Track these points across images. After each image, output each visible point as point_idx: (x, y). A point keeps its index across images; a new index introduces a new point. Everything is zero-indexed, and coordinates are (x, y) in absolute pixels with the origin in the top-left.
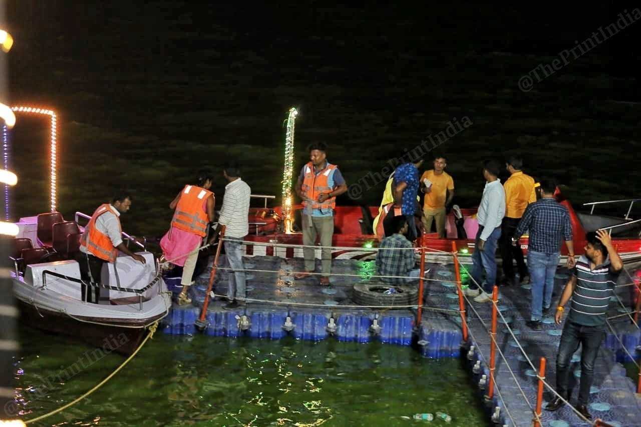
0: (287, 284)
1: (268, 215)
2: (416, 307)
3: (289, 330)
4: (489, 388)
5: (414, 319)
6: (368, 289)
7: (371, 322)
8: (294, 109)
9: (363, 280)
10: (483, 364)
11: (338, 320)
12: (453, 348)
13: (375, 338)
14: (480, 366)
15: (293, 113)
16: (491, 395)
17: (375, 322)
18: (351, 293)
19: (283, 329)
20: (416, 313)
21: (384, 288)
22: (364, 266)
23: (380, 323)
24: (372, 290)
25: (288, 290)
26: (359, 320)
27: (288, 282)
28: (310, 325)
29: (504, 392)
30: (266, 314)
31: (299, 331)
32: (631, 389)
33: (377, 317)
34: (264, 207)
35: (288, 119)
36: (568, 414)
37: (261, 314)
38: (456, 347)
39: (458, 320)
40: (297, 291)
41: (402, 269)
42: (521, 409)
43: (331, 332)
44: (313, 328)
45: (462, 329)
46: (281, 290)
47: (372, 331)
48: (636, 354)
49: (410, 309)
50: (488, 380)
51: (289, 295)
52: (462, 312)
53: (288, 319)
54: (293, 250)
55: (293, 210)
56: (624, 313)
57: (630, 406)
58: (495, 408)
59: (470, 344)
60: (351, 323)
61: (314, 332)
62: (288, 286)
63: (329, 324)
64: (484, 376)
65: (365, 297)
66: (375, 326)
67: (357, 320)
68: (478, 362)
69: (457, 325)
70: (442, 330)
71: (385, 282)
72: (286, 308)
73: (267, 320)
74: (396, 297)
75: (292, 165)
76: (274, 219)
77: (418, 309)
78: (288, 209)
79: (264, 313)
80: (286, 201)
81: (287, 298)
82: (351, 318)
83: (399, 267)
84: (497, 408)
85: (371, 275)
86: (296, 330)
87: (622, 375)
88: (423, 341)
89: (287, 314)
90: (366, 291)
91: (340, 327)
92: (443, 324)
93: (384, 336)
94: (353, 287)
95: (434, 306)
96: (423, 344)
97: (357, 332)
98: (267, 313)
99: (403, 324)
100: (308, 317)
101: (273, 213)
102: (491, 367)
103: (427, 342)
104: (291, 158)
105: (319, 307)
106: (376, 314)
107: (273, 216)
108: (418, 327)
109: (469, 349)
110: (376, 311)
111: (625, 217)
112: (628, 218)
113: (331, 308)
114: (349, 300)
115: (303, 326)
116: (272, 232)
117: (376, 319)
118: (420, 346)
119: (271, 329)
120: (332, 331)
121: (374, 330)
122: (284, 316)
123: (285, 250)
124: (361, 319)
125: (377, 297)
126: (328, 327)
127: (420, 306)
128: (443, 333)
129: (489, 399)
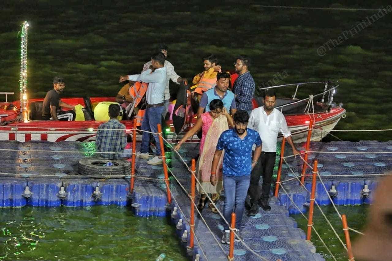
0: (24, 161)
1: (9, 108)
2: (129, 176)
3: (27, 197)
4: (190, 240)
5: (128, 187)
6: (90, 163)
7: (94, 189)
8: (26, 22)
9: (86, 157)
10: (185, 222)
11: (67, 188)
12: (160, 209)
13: (97, 202)
14: (182, 224)
15: (26, 25)
16: (192, 245)
17: (97, 189)
18: (77, 166)
19: (23, 196)
20: (130, 181)
21: (103, 162)
22: (86, 146)
23: (101, 190)
24: (94, 164)
25: (25, 165)
26: (84, 188)
27: (26, 160)
28: (45, 193)
29: (203, 243)
30: (8, 185)
31: (35, 198)
32: (302, 237)
33: (98, 185)
34: (5, 102)
35: (21, 30)
36: (254, 257)
37: (5, 185)
38: (163, 208)
39: (164, 186)
40: (33, 166)
41: (118, 147)
42: (216, 255)
43: (61, 198)
44: (47, 195)
45: (166, 194)
46: (20, 166)
47: (94, 196)
48: (304, 209)
49: (124, 178)
50: (189, 234)
51: (27, 169)
52: (166, 180)
53: (27, 188)
54: (30, 136)
55: (29, 104)
56: (293, 177)
57: (301, 250)
58: (195, 255)
59: (174, 206)
60: (77, 190)
61: (48, 198)
62: (26, 163)
63: (60, 192)
64: (186, 231)
65: (88, 169)
66: (97, 192)
67: (82, 187)
68: (181, 220)
69: (163, 191)
70: (151, 195)
71: (104, 157)
72: (24, 179)
73: (10, 189)
74: (113, 169)
75: (26, 67)
76: (14, 111)
77: (131, 178)
78: (25, 102)
79: (7, 184)
80: (23, 96)
81: (25, 171)
82: (78, 186)
83: (116, 145)
84: (197, 255)
85: (92, 153)
86: (34, 197)
87: (295, 227)
88: (135, 204)
89: (25, 184)
90: (89, 164)
91: (69, 193)
92: (151, 190)
93: (105, 200)
94: (78, 161)
95: (143, 175)
96: (136, 206)
97: (83, 197)
98: (10, 183)
99: (119, 191)
100: (43, 186)
101: (13, 106)
102: (191, 224)
103: (139, 205)
104: (25, 62)
105: (52, 178)
106: (97, 182)
107: (13, 109)
108: (132, 193)
109: (173, 210)
110: (98, 180)
111: (292, 98)
112: (295, 98)
113: (61, 178)
114: (75, 172)
115: (39, 193)
116: (13, 122)
117: (97, 186)
118: (134, 208)
119: (13, 197)
120: (62, 196)
121: (96, 195)
122: (23, 186)
123: (24, 135)
124: (86, 187)
125: (98, 169)
126: (59, 194)
127: (133, 176)
128: (152, 197)
129: (190, 249)
